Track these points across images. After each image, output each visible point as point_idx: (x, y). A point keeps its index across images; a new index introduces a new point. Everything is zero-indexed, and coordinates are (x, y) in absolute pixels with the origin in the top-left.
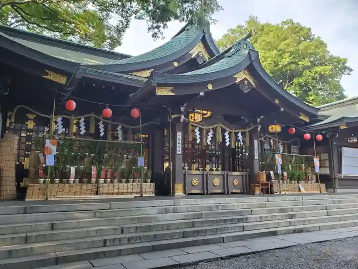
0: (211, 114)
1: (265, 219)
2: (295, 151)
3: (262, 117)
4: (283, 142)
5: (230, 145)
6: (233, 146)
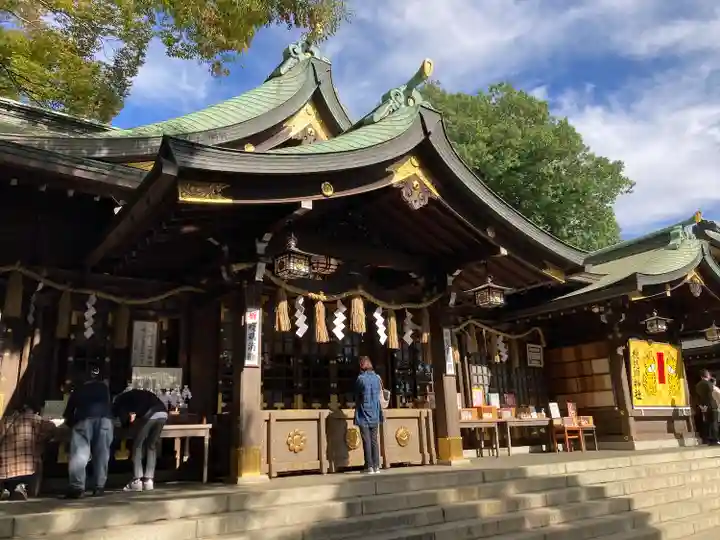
0: (338, 265)
2: (535, 356)
3: (457, 273)
4: (508, 336)
5: (387, 342)
6: (395, 344)
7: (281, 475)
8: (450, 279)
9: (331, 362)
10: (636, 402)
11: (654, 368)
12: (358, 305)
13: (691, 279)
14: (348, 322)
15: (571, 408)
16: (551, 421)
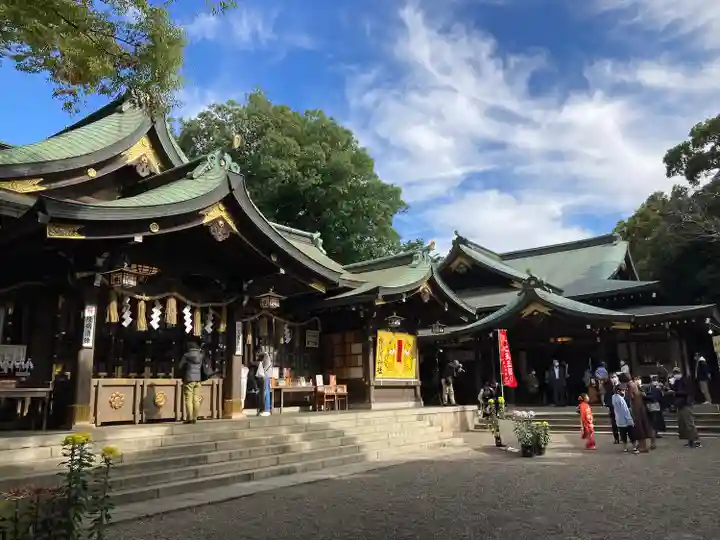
0: (159, 270)
1: (238, 457)
2: (312, 339)
3: (251, 281)
4: (293, 324)
5: (192, 331)
6: (198, 333)
7: (104, 424)
8: (245, 286)
9: (148, 342)
10: (378, 375)
11: (395, 352)
12: (172, 304)
13: (423, 290)
14: (162, 316)
15: (333, 379)
16: (316, 389)
